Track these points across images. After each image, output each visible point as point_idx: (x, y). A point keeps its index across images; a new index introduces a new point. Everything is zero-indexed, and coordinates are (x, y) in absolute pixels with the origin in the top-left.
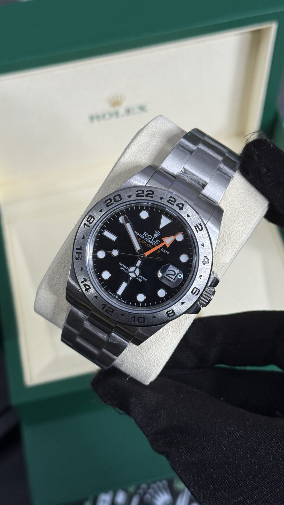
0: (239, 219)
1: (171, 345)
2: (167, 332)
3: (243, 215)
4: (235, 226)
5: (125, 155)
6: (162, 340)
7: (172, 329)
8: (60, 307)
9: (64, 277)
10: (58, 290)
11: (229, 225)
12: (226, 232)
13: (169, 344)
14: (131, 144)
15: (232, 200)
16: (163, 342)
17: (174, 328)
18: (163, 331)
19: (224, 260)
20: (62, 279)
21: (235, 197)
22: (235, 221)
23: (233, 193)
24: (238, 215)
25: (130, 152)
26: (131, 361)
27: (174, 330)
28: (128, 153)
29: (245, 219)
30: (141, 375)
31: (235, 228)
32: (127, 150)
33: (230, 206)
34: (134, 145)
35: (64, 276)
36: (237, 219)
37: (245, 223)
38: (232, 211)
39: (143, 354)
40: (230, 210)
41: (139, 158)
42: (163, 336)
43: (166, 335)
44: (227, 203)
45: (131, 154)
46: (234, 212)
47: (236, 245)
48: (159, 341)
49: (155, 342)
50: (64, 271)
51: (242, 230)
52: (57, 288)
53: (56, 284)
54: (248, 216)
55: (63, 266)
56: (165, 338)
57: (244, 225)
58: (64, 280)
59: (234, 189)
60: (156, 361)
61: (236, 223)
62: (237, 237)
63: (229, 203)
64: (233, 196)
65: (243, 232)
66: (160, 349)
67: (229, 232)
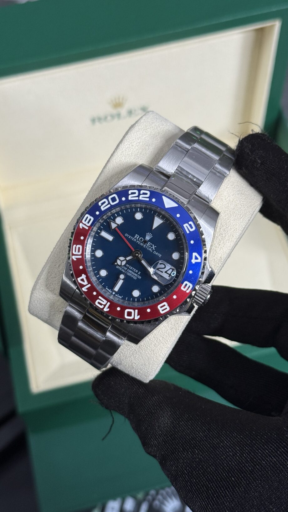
0: (235, 212)
1: (170, 342)
2: (166, 329)
3: (239, 208)
4: (232, 220)
5: (118, 150)
6: (161, 337)
7: (171, 325)
8: (56, 307)
9: (59, 277)
10: (53, 290)
11: (226, 218)
12: (222, 226)
13: (168, 341)
14: (124, 140)
15: (227, 193)
16: (162, 339)
17: (173, 325)
18: (162, 328)
19: (222, 254)
20: (56, 278)
21: (231, 190)
22: (232, 214)
23: (228, 187)
24: (234, 208)
25: (123, 147)
26: (130, 360)
27: (173, 327)
28: (121, 149)
29: (242, 212)
30: (140, 374)
31: (232, 222)
32: (120, 145)
33: (226, 199)
34: (127, 140)
35: (59, 275)
36: (233, 213)
37: (241, 216)
38: (228, 204)
39: (142, 352)
40: (226, 203)
41: (132, 153)
42: (162, 333)
43: (165, 332)
44: (223, 197)
45: (124, 149)
46: (230, 206)
47: (233, 239)
48: (158, 339)
49: (154, 340)
50: (59, 270)
51: (239, 223)
52: (52, 288)
53: (51, 284)
54: (245, 209)
55: (57, 266)
56: (164, 336)
57: (241, 218)
58: (59, 279)
59: (229, 182)
60: (155, 359)
61: (233, 216)
62: (234, 230)
63: (225, 196)
64: (228, 189)
65: (240, 225)
66: (159, 347)
67: (226, 225)
